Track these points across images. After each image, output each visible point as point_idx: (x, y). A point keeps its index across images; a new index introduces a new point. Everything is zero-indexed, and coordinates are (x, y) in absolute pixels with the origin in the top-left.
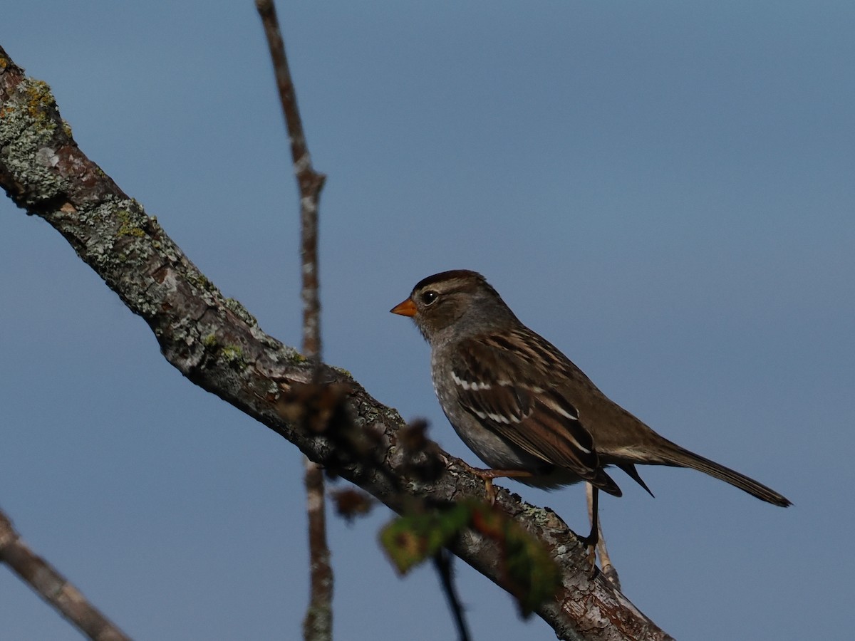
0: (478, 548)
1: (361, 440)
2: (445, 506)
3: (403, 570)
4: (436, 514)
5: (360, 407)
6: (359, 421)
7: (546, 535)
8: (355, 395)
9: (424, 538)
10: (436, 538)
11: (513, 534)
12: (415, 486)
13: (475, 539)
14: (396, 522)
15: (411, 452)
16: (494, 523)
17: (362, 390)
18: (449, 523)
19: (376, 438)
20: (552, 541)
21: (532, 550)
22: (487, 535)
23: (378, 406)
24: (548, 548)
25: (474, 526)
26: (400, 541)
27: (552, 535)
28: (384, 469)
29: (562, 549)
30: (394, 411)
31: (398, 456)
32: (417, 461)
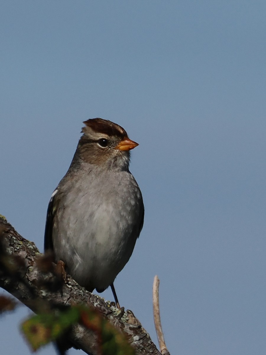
0: (82, 335)
1: (11, 263)
2: (64, 308)
3: (35, 348)
4: (57, 313)
5: (11, 240)
6: (10, 250)
7: (126, 328)
8: (8, 232)
9: (49, 328)
10: (57, 330)
11: (107, 329)
12: (44, 294)
13: (81, 329)
14: (32, 318)
15: (43, 271)
16: (95, 321)
17: (13, 229)
18: (66, 320)
19: (20, 261)
20: (130, 332)
21: (119, 339)
22: (89, 328)
23: (23, 240)
24: (128, 337)
25: (81, 322)
26: (34, 330)
27: (131, 329)
28: (24, 281)
29: (136, 338)
30: (33, 244)
31: (34, 274)
32: (46, 277)
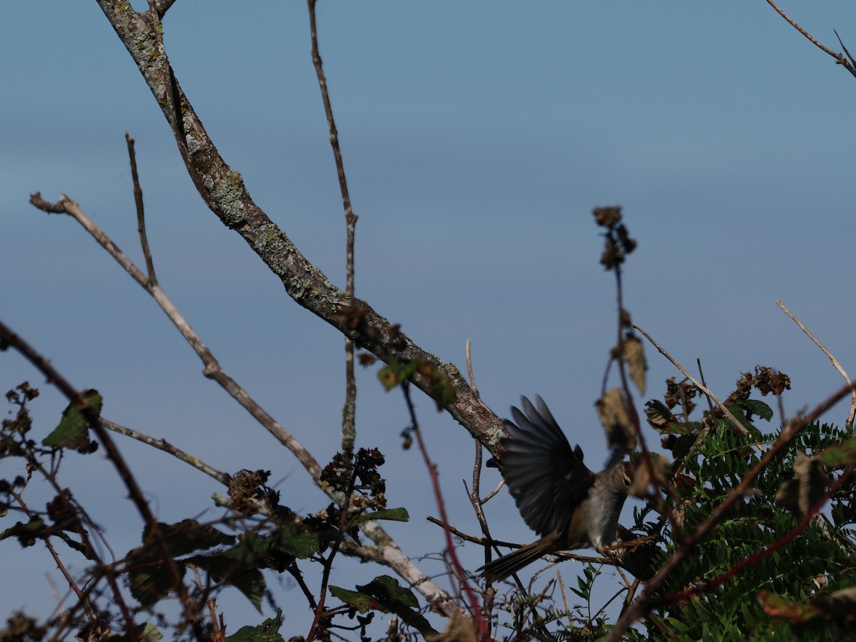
0: (420, 380)
1: (371, 332)
2: (407, 362)
3: (388, 389)
4: (403, 365)
5: (371, 317)
6: (370, 324)
7: (450, 374)
8: (369, 312)
9: (397, 375)
10: (403, 376)
11: (436, 375)
12: (394, 352)
13: (419, 375)
14: (385, 368)
15: (393, 337)
16: (428, 370)
17: (372, 309)
18: (409, 369)
19: (377, 331)
20: (452, 377)
21: (444, 382)
22: (424, 375)
23: (379, 317)
24: (451, 380)
25: (419, 370)
26: (387, 377)
27: (452, 374)
28: (380, 344)
29: (456, 381)
30: (386, 319)
31: (387, 339)
32: (395, 341)
